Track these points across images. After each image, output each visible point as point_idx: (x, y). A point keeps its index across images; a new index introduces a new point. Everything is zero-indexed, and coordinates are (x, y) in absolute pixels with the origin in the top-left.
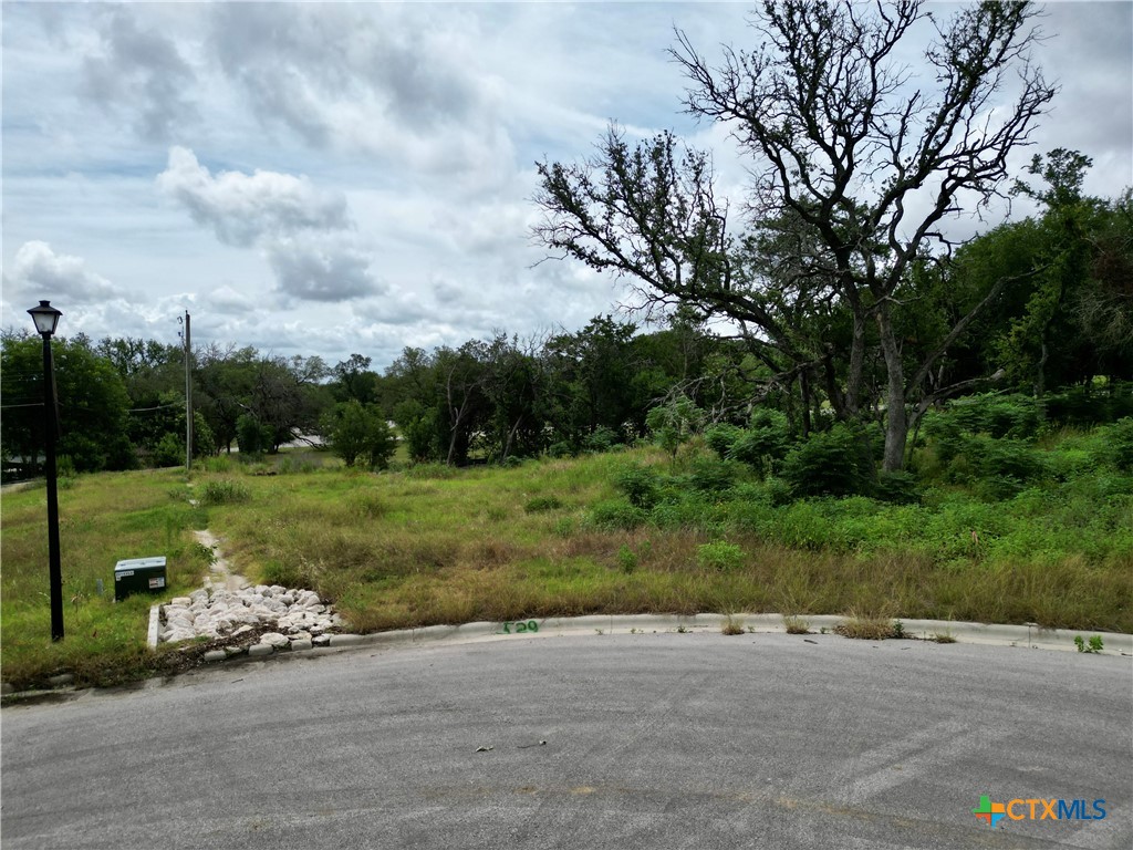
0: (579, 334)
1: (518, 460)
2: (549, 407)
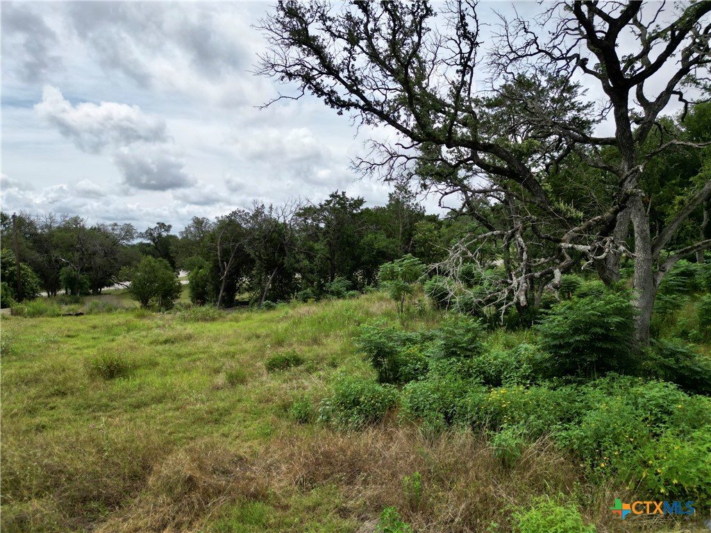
0: (321, 206)
1: (274, 304)
2: (298, 261)
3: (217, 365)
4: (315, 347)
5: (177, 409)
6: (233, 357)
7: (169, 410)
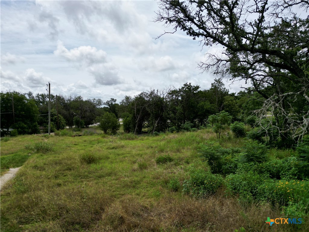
2: (169, 114)
3: (134, 160)
4: (178, 153)
5: (117, 179)
6: (141, 156)
7: (113, 179)
